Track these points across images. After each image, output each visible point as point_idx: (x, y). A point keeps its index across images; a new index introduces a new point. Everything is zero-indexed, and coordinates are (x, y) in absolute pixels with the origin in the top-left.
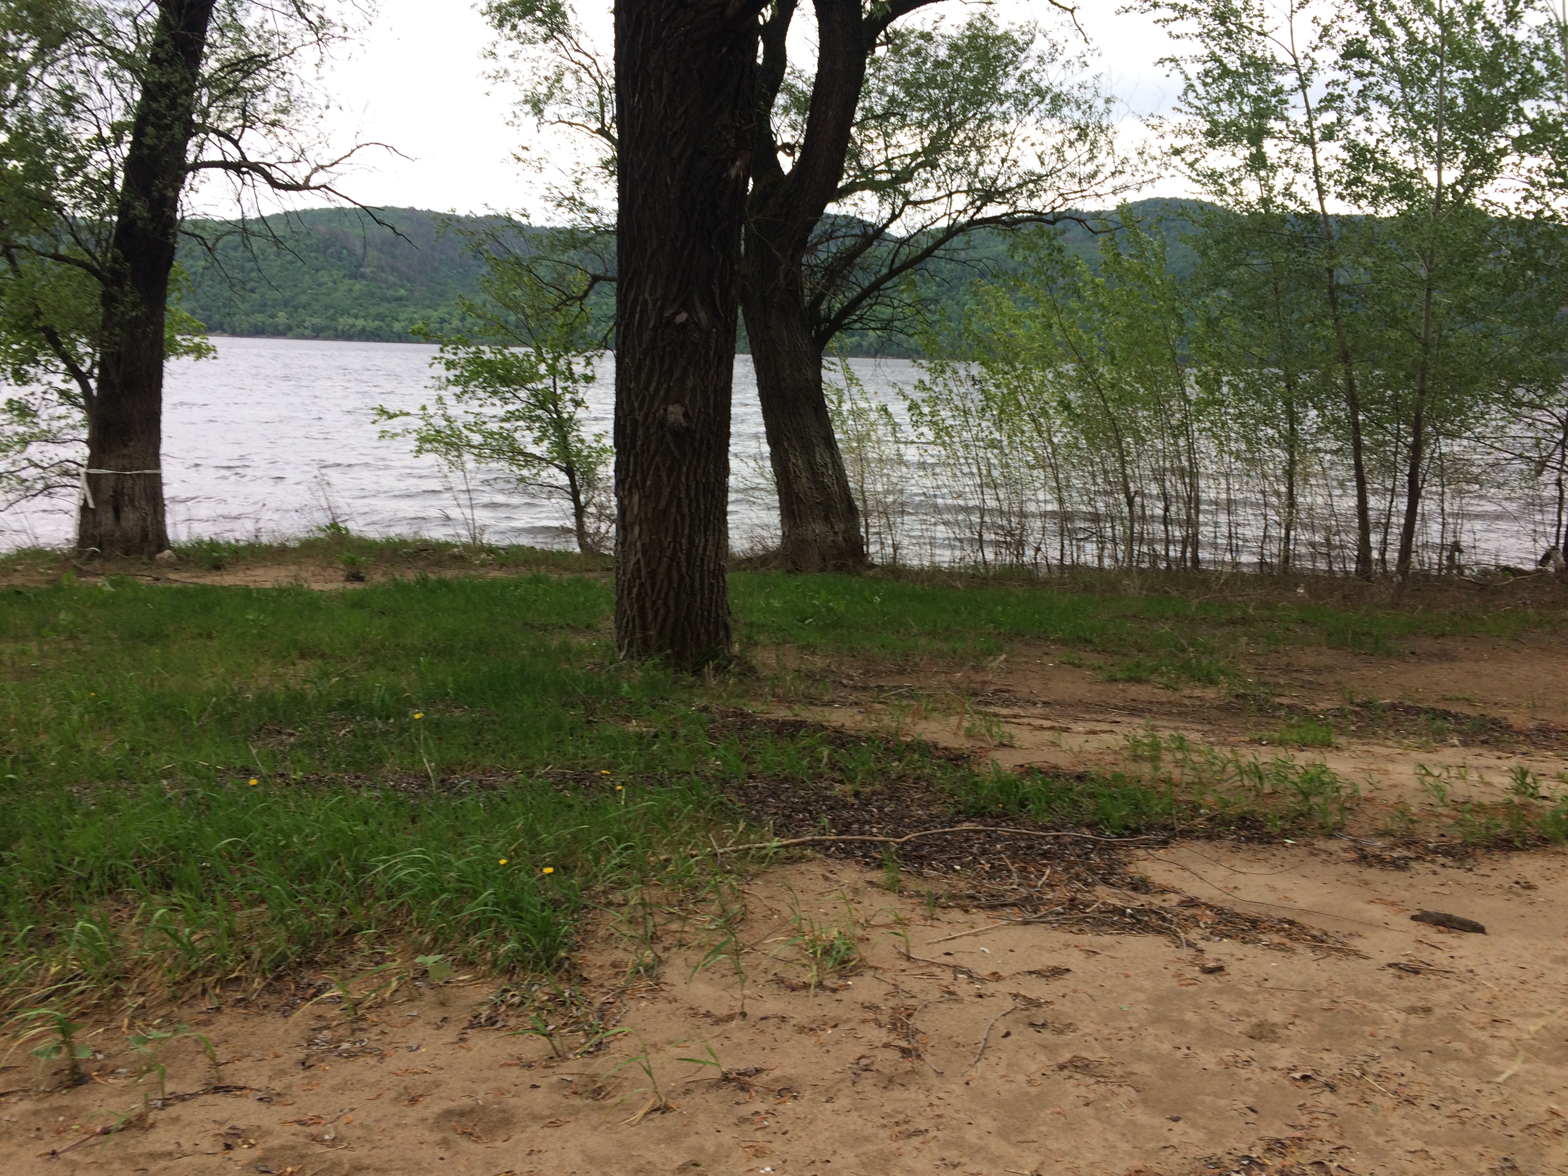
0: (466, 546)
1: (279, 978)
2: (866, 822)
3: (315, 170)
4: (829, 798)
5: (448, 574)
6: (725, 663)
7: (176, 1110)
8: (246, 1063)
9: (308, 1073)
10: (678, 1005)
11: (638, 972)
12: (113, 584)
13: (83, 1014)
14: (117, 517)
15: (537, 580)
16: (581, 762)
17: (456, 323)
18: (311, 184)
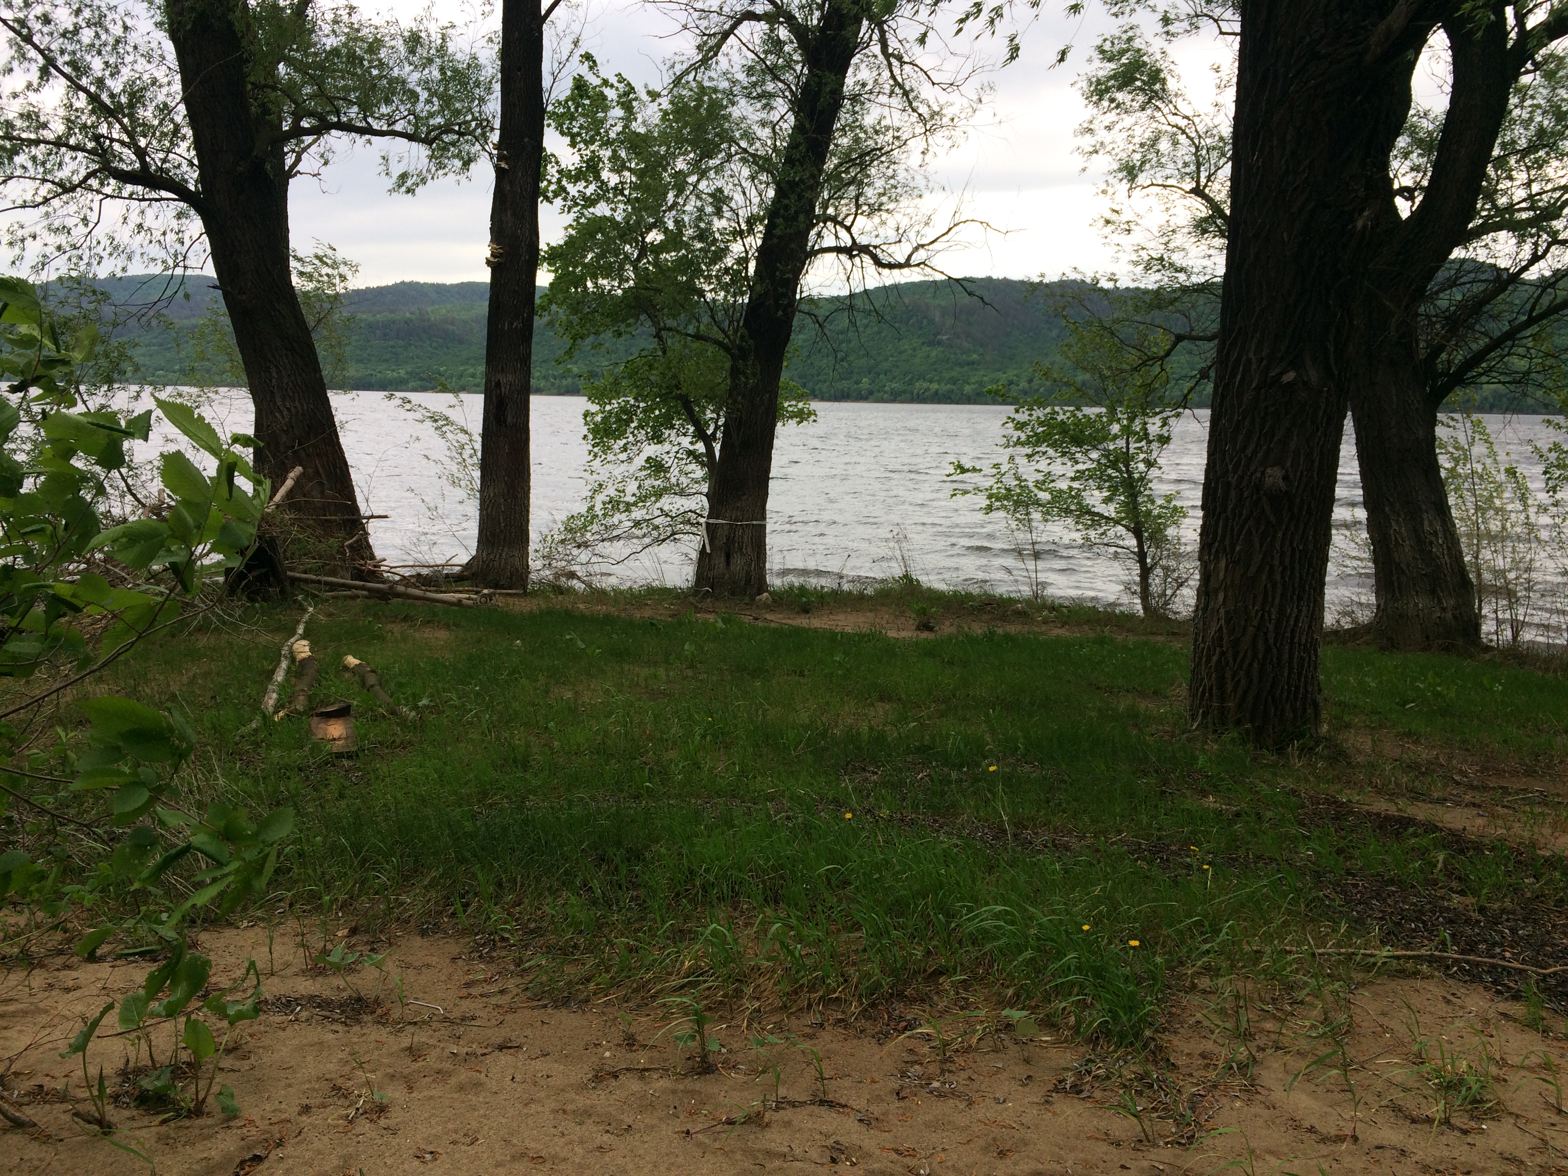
0: (1028, 602)
1: (873, 1005)
2: (1495, 944)
3: (916, 249)
4: (1448, 909)
5: (1013, 629)
6: (1312, 744)
7: (787, 1114)
8: (847, 1082)
9: (902, 1104)
10: (1277, 1112)
11: (1231, 1068)
12: (724, 621)
13: (710, 1009)
14: (728, 563)
15: (1101, 641)
16: (1155, 833)
17: (1023, 384)
18: (912, 262)
